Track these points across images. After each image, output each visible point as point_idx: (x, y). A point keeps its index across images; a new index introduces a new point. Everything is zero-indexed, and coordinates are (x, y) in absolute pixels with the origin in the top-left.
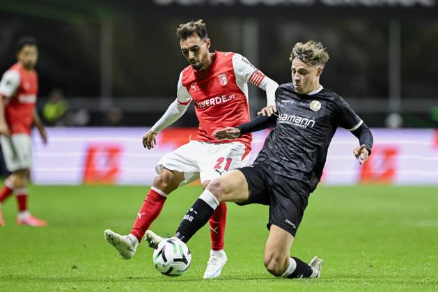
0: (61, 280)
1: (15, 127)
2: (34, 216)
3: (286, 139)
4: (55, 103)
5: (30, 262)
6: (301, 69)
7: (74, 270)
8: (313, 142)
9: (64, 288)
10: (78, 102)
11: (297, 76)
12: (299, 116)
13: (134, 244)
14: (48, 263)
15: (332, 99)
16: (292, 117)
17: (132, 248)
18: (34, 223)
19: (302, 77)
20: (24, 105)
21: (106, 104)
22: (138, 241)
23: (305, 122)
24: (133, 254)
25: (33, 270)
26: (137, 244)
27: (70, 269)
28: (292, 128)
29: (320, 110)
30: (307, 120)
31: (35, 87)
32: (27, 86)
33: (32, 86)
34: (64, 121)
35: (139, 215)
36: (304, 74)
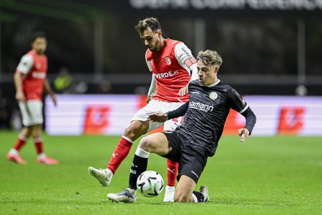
0: (68, 203)
1: (30, 95)
2: (49, 157)
3: (194, 119)
4: (62, 77)
5: (46, 189)
6: (203, 68)
7: (77, 195)
8: (212, 122)
9: (70, 208)
10: (79, 77)
11: (201, 72)
12: (203, 103)
13: (109, 176)
14: (59, 190)
15: (225, 90)
16: (198, 104)
17: (109, 179)
18: (48, 162)
19: (204, 73)
20: (36, 80)
21: (98, 78)
22: (112, 174)
23: (206, 107)
24: (109, 183)
25: (48, 195)
26: (112, 175)
27: (74, 194)
28: (198, 112)
29: (216, 99)
30: (208, 106)
31: (45, 67)
32: (38, 66)
33: (42, 66)
34: (69, 90)
35: (114, 155)
36: (205, 71)
